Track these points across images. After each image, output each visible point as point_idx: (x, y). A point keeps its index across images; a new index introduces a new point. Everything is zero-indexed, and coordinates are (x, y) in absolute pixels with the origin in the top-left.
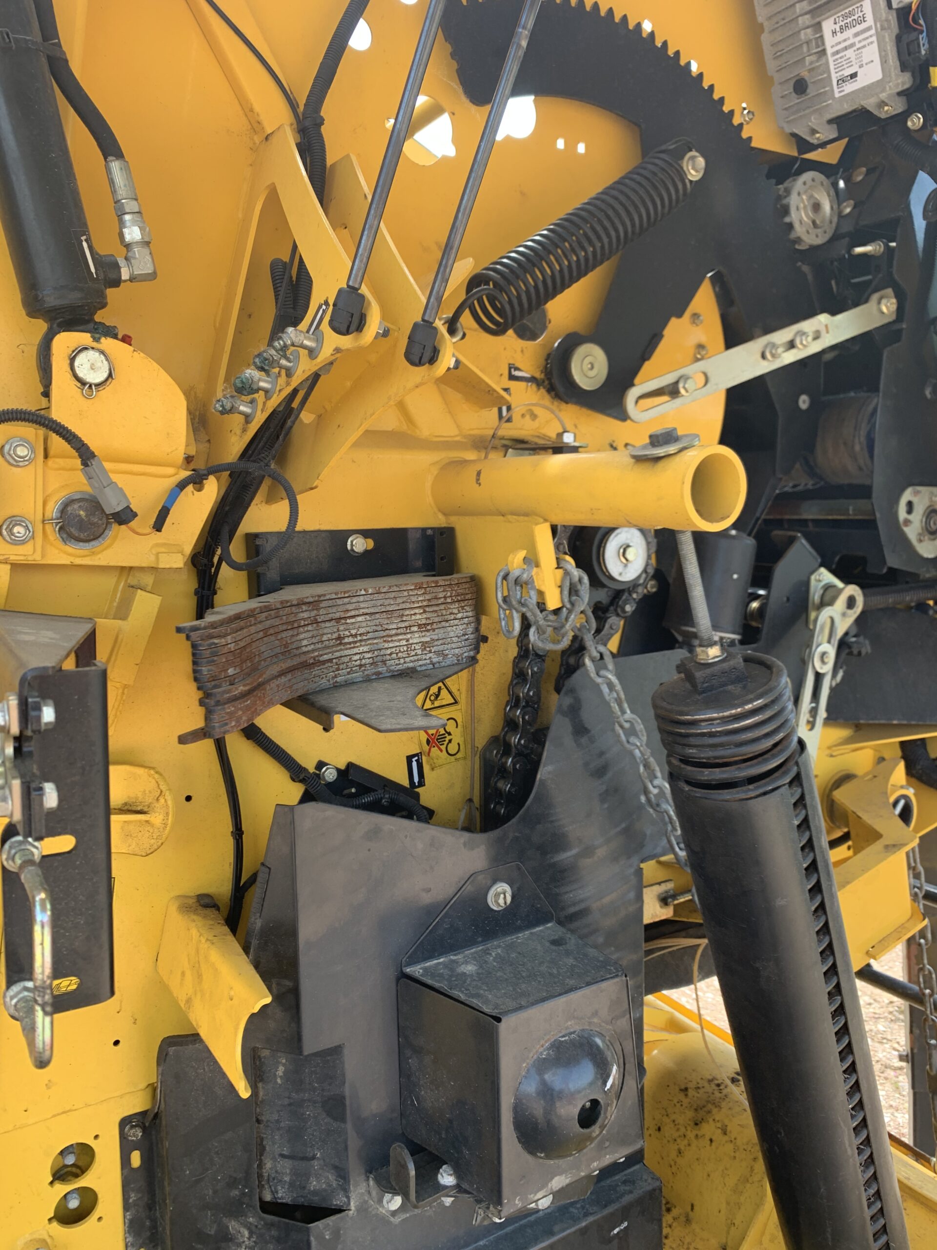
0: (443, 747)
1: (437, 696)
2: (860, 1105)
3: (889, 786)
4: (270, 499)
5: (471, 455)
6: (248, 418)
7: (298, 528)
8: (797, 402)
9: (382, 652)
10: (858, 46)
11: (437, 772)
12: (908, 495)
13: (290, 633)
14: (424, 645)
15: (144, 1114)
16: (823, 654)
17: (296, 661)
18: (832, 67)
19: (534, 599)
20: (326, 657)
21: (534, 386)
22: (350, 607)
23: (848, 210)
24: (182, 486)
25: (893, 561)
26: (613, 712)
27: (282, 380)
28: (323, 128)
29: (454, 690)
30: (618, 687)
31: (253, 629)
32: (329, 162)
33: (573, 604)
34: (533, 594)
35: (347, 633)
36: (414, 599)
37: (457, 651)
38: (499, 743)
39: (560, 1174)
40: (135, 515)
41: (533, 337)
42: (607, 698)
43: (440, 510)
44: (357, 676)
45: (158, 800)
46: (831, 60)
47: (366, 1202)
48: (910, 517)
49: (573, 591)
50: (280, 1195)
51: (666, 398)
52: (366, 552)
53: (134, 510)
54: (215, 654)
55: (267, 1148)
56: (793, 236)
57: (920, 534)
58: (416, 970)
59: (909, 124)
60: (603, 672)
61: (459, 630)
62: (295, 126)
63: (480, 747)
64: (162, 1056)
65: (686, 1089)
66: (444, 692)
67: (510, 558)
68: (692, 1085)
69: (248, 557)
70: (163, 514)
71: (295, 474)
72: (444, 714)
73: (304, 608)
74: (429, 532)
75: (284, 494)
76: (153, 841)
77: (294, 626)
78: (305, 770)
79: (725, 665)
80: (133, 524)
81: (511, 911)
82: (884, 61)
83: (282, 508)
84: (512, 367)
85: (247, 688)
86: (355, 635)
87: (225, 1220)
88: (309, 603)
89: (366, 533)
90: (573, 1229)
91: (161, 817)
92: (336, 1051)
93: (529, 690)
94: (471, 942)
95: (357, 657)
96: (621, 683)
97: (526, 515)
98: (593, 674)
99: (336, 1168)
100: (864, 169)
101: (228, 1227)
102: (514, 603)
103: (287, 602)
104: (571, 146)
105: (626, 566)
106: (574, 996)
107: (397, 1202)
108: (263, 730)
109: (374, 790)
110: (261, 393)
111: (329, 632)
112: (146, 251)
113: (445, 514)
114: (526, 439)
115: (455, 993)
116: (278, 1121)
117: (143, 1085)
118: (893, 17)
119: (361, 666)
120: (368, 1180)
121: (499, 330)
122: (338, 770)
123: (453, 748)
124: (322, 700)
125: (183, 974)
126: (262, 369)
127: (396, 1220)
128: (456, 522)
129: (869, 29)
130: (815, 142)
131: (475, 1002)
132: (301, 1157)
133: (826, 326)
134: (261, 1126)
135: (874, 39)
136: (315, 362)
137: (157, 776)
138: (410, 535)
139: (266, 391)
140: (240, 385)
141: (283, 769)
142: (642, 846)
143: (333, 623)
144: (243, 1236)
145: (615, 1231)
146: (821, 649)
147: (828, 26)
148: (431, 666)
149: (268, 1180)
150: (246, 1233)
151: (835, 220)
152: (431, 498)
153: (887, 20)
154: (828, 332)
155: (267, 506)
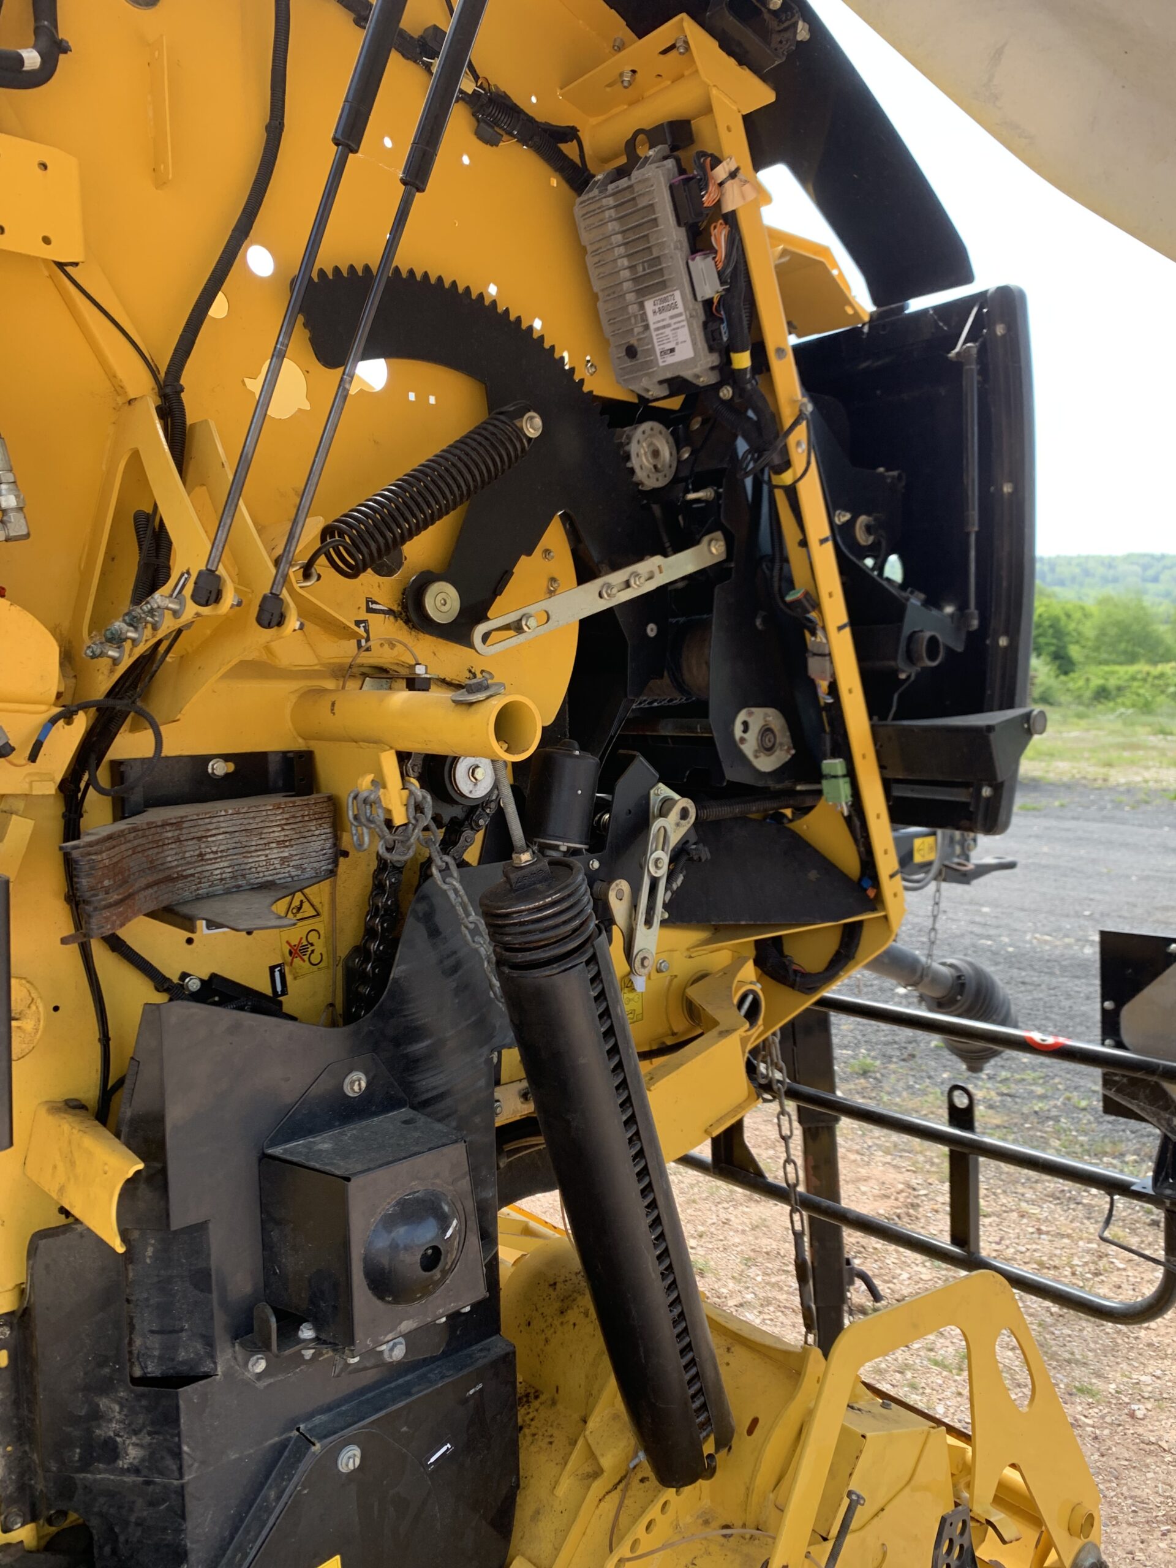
0: (306, 958)
1: (299, 909)
2: (661, 1237)
3: (735, 982)
4: (134, 729)
5: (330, 684)
6: (115, 662)
7: (163, 755)
8: (645, 630)
9: (243, 867)
10: (674, 327)
11: (297, 982)
12: (742, 716)
13: (156, 850)
14: (283, 860)
15: (11, 1314)
16: (657, 860)
17: (161, 876)
18: (655, 341)
19: (381, 816)
20: (189, 872)
21: (392, 618)
22: (210, 827)
23: (686, 456)
24: (53, 721)
25: (732, 774)
26: (457, 915)
27: (148, 631)
28: (182, 395)
29: (316, 902)
30: (462, 892)
31: (123, 847)
32: (189, 421)
33: (417, 820)
34: (380, 811)
35: (208, 850)
36: (272, 818)
37: (315, 865)
38: (360, 951)
39: (408, 1319)
40: (13, 749)
41: (390, 573)
42: (453, 902)
43: (300, 736)
44: (219, 889)
45: (29, 1007)
46: (654, 334)
47: (232, 1367)
48: (745, 736)
49: (419, 808)
50: (149, 1370)
51: (512, 633)
52: (227, 775)
53: (12, 745)
54: (92, 868)
55: (137, 1327)
56: (635, 479)
57: (756, 751)
58: (277, 1151)
59: (721, 394)
60: (448, 880)
61: (317, 845)
62: (156, 390)
63: (343, 956)
64: (32, 1251)
65: (555, 1284)
66: (306, 905)
67: (359, 781)
68: (560, 1280)
69: (113, 784)
70: (37, 747)
71: (158, 706)
72: (306, 926)
73: (168, 828)
74: (290, 755)
75: (147, 725)
76: (24, 1046)
77: (161, 845)
78: (169, 980)
79: (534, 868)
80: (10, 757)
81: (367, 1097)
82: (694, 344)
83: (148, 735)
84: (369, 601)
85: (120, 897)
86: (216, 852)
87: (96, 1399)
88: (172, 824)
89: (226, 758)
90: (430, 1390)
91: (33, 1023)
92: (201, 1228)
93: (387, 900)
94: (328, 1126)
95: (218, 872)
96: (464, 889)
97: (375, 742)
98: (440, 882)
99: (203, 1336)
100: (699, 419)
101: (98, 1406)
102: (363, 820)
103: (152, 823)
104: (422, 398)
105: (475, 784)
106: (419, 1160)
107: (260, 1366)
108: (129, 943)
109: (237, 998)
110: (129, 642)
111: (191, 850)
112: (20, 516)
113: (304, 739)
114: (385, 666)
115: (312, 1164)
116: (147, 1299)
117: (11, 1285)
118: (699, 308)
119: (221, 880)
120: (234, 1346)
121: (353, 572)
122: (201, 980)
123: (315, 958)
124: (185, 910)
125: (55, 1167)
126: (130, 625)
127: (261, 1385)
128: (314, 746)
129: (680, 315)
130: (650, 398)
131: (327, 1168)
132: (169, 1331)
133: (659, 567)
134: (131, 1305)
135: (685, 323)
136: (178, 621)
137: (28, 985)
138: (271, 758)
139: (134, 640)
140: (109, 636)
141: (147, 979)
142: (491, 1037)
143: (194, 841)
144: (113, 1411)
145: (471, 1392)
146: (655, 855)
147: (649, 306)
148: (289, 879)
149: (138, 1358)
150: (117, 1408)
151: (675, 465)
152: (290, 724)
153: (694, 309)
154: (661, 572)
155: (131, 735)
